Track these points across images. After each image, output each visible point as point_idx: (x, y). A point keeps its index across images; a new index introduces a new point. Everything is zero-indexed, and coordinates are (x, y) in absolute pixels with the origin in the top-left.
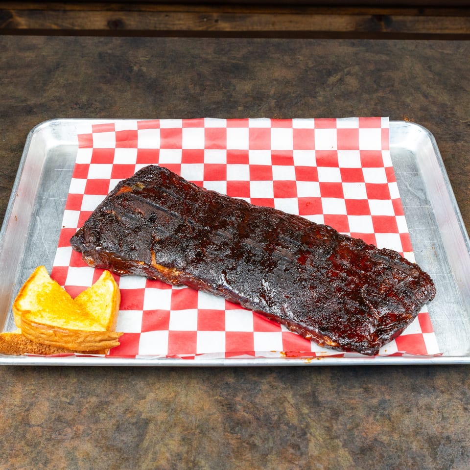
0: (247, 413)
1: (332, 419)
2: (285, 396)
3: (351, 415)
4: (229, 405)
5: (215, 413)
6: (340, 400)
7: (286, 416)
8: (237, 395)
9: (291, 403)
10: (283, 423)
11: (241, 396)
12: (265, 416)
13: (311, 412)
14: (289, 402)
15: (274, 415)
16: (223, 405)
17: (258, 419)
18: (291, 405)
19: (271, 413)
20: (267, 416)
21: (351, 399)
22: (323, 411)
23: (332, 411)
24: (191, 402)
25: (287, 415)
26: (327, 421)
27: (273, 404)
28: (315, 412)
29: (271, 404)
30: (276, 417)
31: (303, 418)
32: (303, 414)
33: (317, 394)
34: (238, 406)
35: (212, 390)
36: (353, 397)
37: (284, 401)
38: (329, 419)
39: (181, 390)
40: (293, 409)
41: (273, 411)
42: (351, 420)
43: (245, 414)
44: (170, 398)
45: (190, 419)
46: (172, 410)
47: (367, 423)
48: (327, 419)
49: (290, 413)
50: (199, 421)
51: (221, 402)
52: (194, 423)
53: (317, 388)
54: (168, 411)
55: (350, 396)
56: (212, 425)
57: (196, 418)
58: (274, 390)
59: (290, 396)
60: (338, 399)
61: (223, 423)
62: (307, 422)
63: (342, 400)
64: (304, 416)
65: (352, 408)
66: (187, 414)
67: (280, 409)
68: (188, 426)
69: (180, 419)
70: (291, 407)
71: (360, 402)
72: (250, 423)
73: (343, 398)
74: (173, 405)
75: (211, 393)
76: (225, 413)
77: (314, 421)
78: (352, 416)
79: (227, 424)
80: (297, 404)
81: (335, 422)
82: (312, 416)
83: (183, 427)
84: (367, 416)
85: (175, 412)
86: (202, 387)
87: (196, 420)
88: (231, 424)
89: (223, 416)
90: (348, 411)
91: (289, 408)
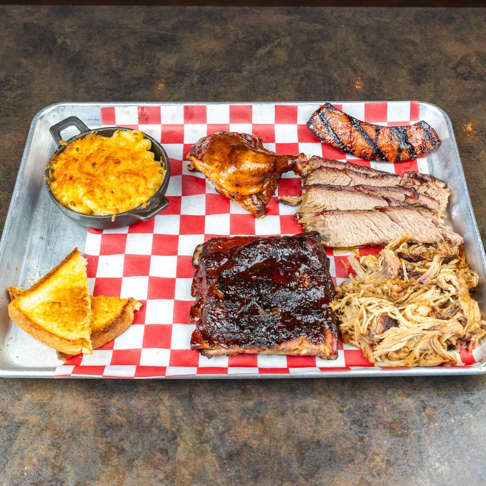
0: (121, 416)
1: (204, 422)
2: (162, 397)
3: (224, 418)
4: (104, 407)
5: (88, 416)
6: (216, 401)
7: (159, 420)
8: (113, 397)
9: (166, 405)
10: (154, 427)
11: (117, 398)
12: (138, 419)
13: (184, 415)
14: (164, 404)
15: (147, 418)
16: (97, 408)
17: (130, 422)
18: (166, 407)
19: (145, 416)
20: (140, 419)
21: (228, 401)
22: (197, 414)
23: (206, 414)
24: (65, 405)
25: (160, 418)
26: (200, 424)
27: (148, 406)
28: (189, 414)
29: (146, 406)
30: (149, 420)
31: (176, 421)
32: (177, 416)
33: (193, 396)
34: (112, 408)
35: (89, 392)
36: (229, 399)
37: (160, 403)
38: (202, 422)
39: (58, 392)
40: (167, 411)
41: (147, 413)
42: (223, 424)
43: (118, 417)
44: (45, 400)
45: (62, 421)
46: (46, 413)
47: (239, 427)
48: (200, 423)
49: (164, 415)
50: (71, 424)
51: (95, 404)
52: (66, 427)
53: (194, 389)
54: (41, 414)
55: (227, 398)
56: (83, 428)
57: (69, 422)
58: (152, 392)
59: (166, 398)
60: (214, 401)
61: (95, 427)
62: (179, 426)
63: (218, 402)
64: (178, 419)
65: (227, 411)
66: (60, 416)
67: (155, 411)
68: (60, 430)
69: (52, 422)
70: (165, 409)
71: (236, 404)
72: (122, 426)
73: (219, 400)
74: (48, 408)
75: (87, 395)
76: (98, 416)
77: (186, 424)
78: (226, 419)
79: (99, 428)
80: (172, 406)
81: (207, 425)
82: (185, 419)
83: (55, 430)
84: (241, 419)
85: (49, 415)
86: (79, 389)
87: (68, 424)
88: (103, 427)
89: (96, 419)
90: (222, 414)
91: (163, 411)
